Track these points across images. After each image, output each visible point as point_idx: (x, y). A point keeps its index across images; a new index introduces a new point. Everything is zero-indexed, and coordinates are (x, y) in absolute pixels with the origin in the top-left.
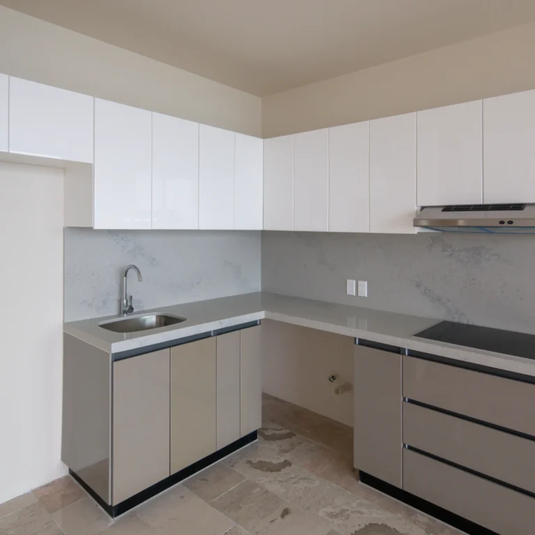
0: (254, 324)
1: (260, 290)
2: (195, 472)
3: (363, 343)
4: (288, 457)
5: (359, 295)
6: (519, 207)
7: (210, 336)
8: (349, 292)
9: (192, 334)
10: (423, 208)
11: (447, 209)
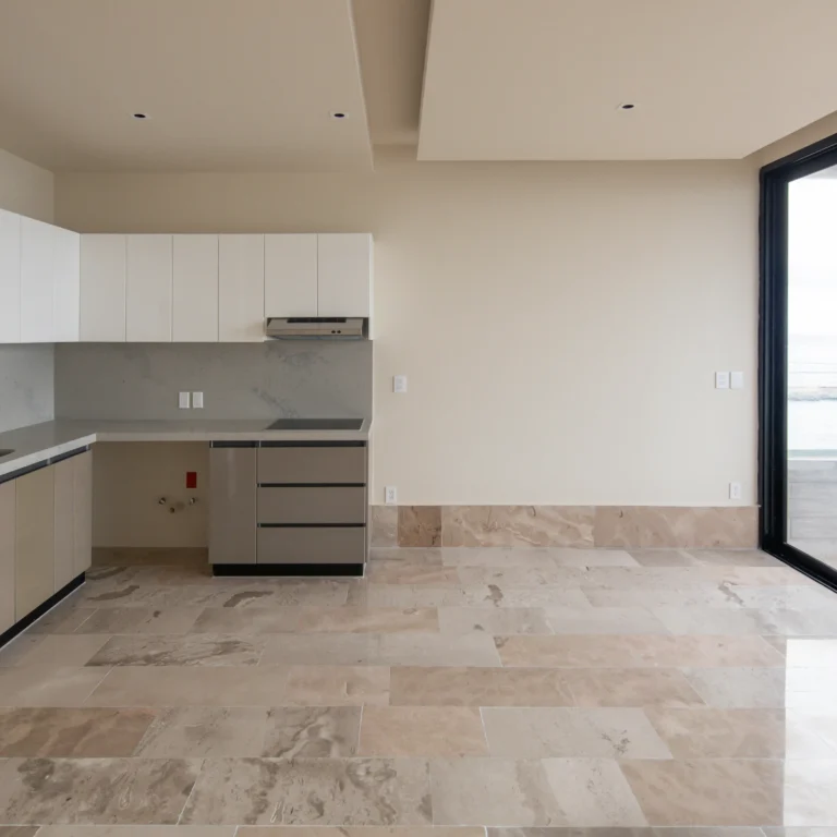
0: (82, 450)
1: (53, 418)
2: (32, 621)
3: (219, 444)
4: (132, 583)
5: (195, 406)
6: (342, 320)
7: (46, 465)
8: (181, 406)
9: (34, 462)
10: (269, 320)
11: (291, 320)
